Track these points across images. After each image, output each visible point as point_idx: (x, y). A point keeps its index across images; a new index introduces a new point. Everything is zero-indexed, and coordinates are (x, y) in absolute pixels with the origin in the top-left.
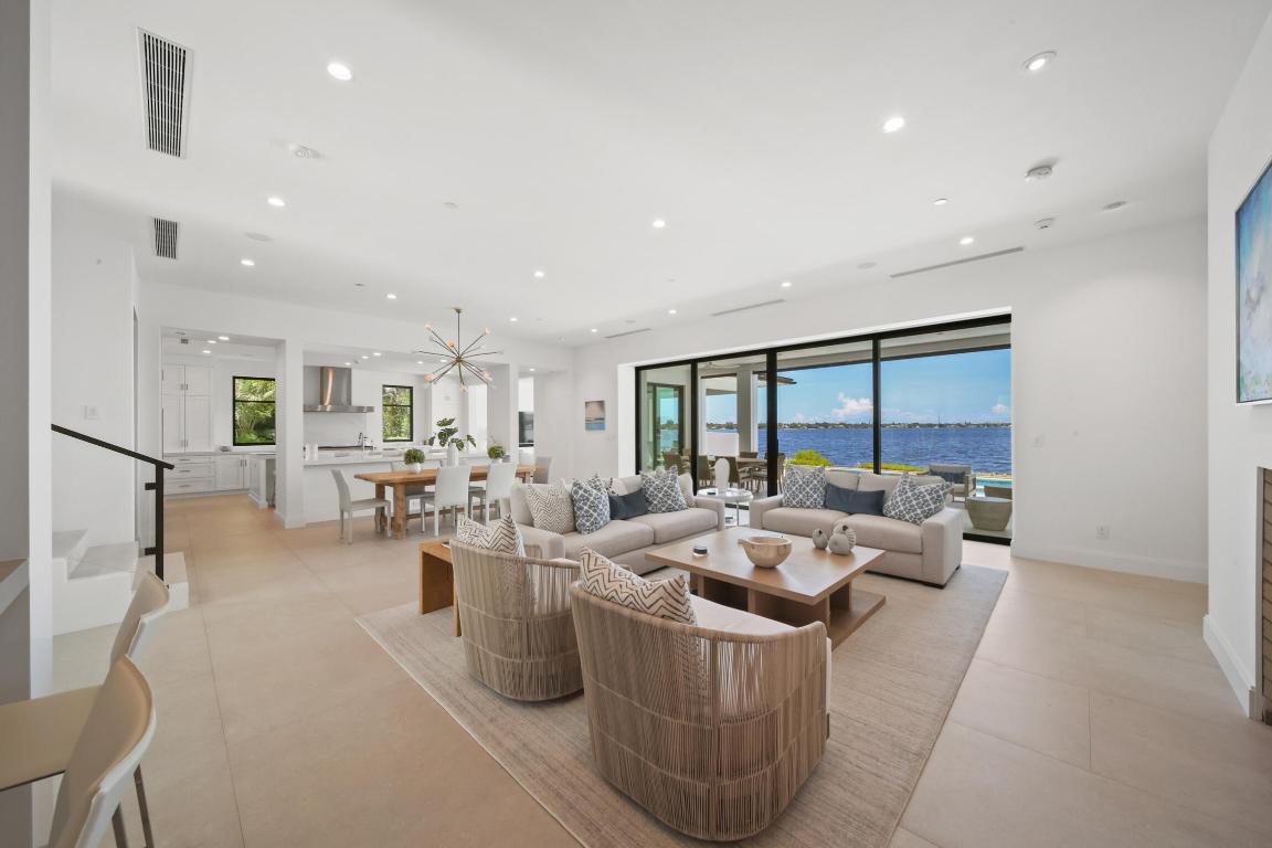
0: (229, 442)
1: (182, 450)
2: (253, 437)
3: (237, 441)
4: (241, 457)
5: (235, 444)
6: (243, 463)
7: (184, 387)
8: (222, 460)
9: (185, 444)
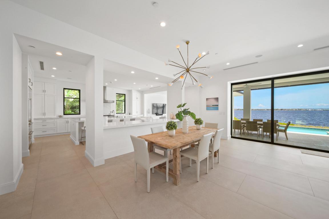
0: (62, 114)
1: (43, 117)
2: (70, 112)
3: (65, 113)
4: (67, 120)
5: (64, 114)
6: (67, 122)
7: (44, 91)
8: (59, 121)
9: (44, 114)
